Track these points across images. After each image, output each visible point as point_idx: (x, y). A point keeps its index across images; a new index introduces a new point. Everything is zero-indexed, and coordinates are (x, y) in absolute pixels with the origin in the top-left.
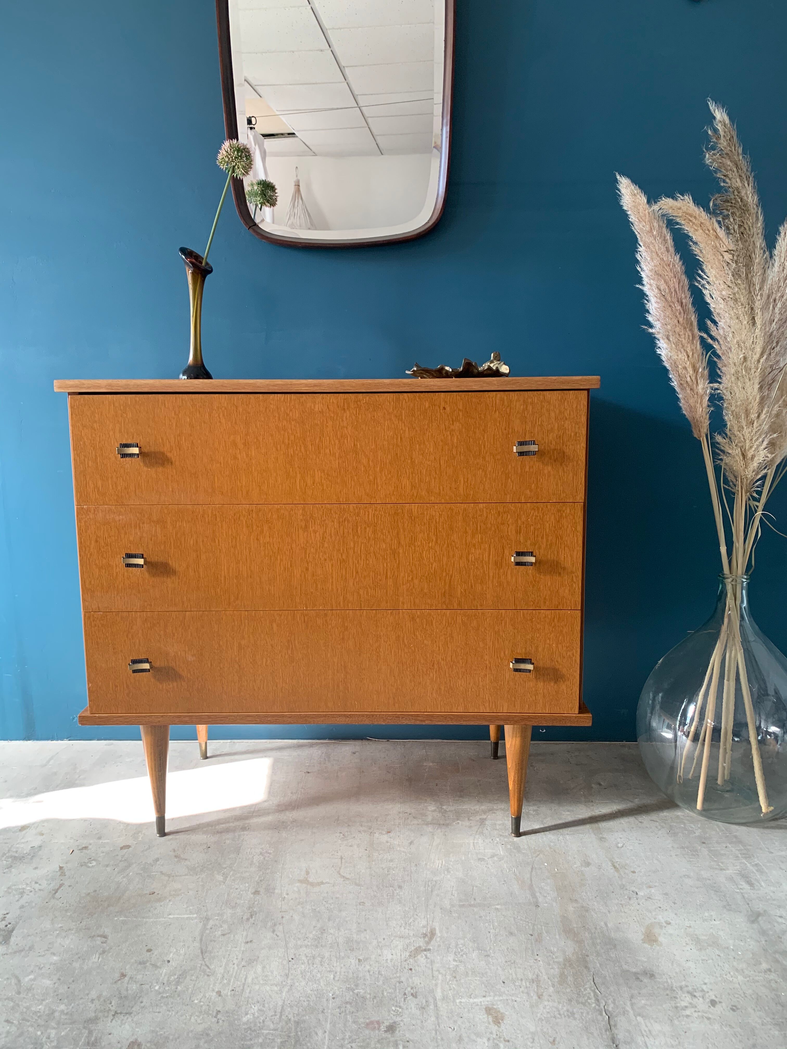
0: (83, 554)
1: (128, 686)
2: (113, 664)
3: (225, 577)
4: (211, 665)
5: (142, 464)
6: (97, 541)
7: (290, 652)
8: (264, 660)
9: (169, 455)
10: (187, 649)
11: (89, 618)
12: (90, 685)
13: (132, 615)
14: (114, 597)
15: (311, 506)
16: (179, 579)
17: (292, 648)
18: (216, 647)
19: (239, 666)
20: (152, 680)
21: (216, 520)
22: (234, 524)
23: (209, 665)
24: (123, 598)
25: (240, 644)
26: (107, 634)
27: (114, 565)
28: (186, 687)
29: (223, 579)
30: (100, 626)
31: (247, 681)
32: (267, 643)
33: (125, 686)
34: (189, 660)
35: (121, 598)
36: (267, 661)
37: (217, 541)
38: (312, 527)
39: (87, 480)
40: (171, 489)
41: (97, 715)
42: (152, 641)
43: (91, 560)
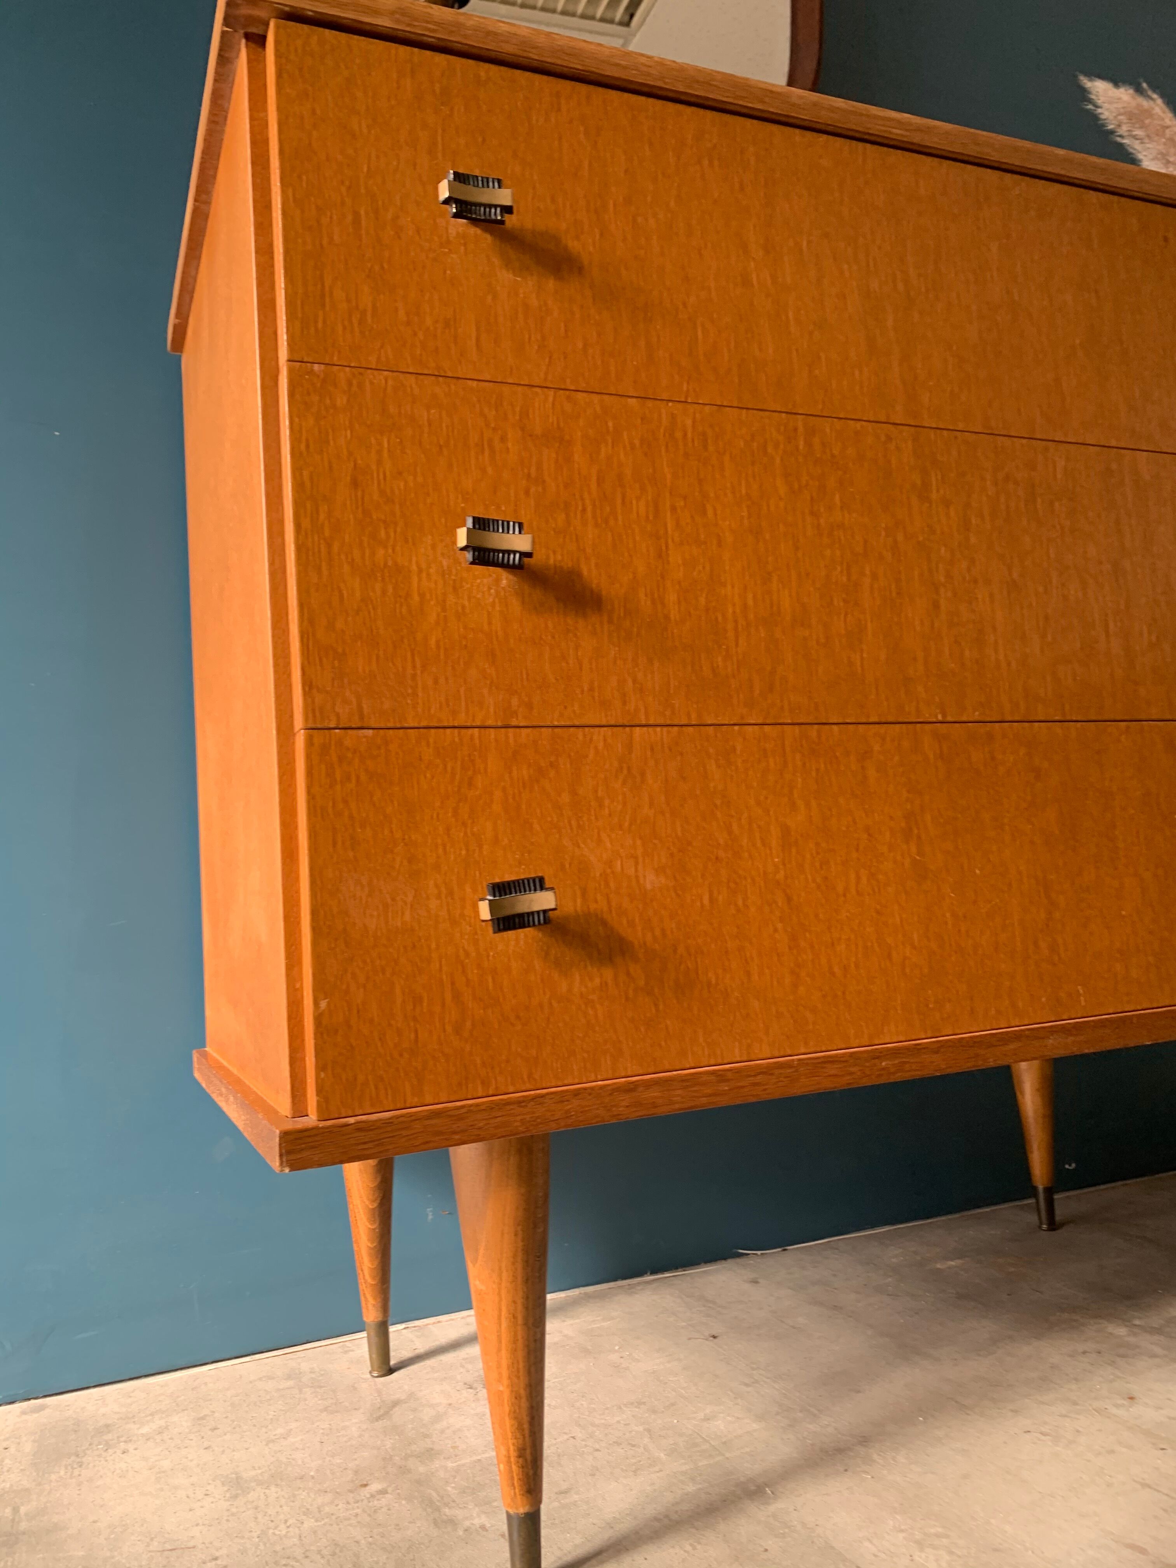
0: (306, 523)
1: (457, 996)
2: (407, 917)
3: (736, 622)
4: (712, 900)
5: (496, 261)
6: (355, 483)
7: (914, 849)
8: (853, 876)
9: (574, 245)
10: (640, 851)
11: (325, 749)
12: (323, 1004)
13: (472, 738)
14: (414, 676)
15: (932, 432)
16: (610, 621)
17: (919, 837)
18: (721, 841)
19: (789, 899)
20: (538, 964)
21: (705, 447)
22: (753, 463)
23: (706, 901)
24: (442, 680)
25: (786, 831)
26: (389, 810)
27: (414, 567)
28: (642, 983)
29: (730, 626)
30: (363, 777)
31: (812, 947)
32: (855, 822)
33: (448, 996)
34: (649, 886)
35: (436, 682)
36: (858, 878)
37: (710, 512)
38: (938, 491)
39: (328, 283)
40: (580, 345)
41: (352, 1120)
42: (536, 827)
43: (336, 548)
